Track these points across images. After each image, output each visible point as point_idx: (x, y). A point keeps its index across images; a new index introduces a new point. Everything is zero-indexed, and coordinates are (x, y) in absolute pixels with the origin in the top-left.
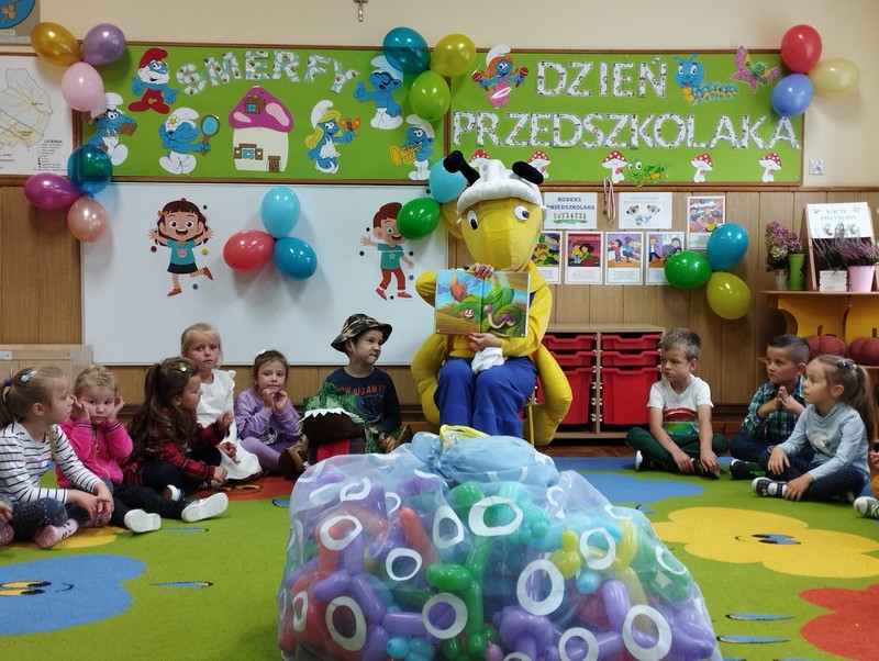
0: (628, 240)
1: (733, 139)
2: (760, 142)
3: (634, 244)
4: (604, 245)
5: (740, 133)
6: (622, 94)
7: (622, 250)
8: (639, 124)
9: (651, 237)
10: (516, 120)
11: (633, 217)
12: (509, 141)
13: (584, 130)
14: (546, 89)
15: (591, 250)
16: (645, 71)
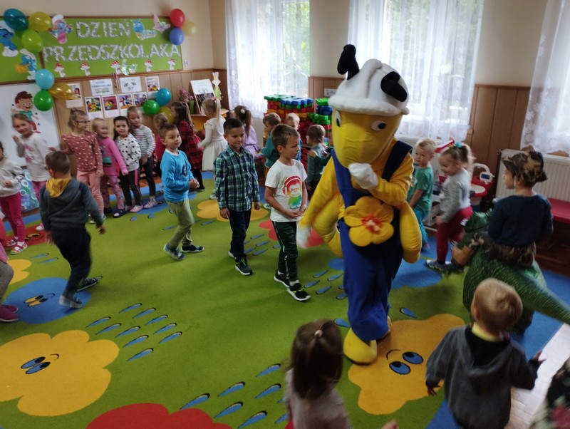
0: (127, 97)
1: (158, 53)
2: (167, 54)
3: (129, 99)
4: (118, 100)
5: (160, 51)
6: (113, 36)
7: (125, 101)
8: (123, 49)
9: (135, 95)
10: (71, 49)
11: (126, 88)
12: (70, 59)
13: (102, 53)
14: (82, 34)
15: (113, 103)
16: (121, 26)
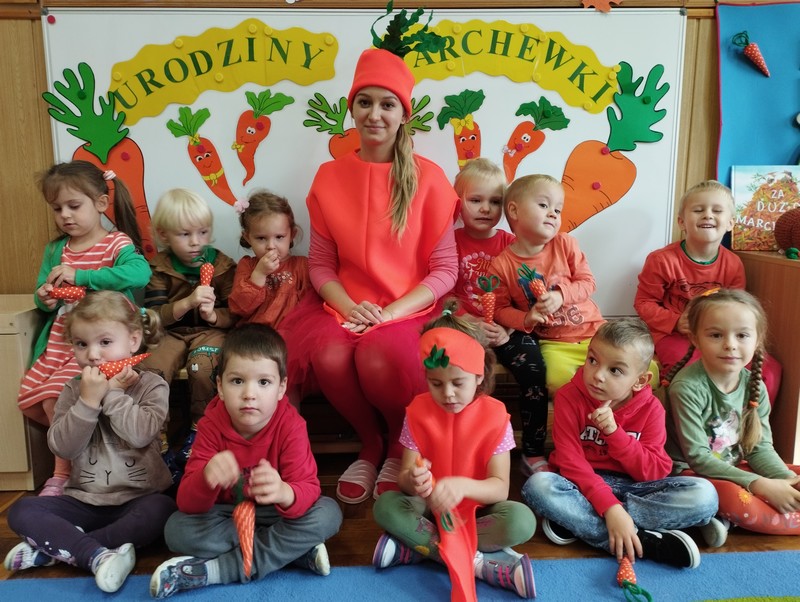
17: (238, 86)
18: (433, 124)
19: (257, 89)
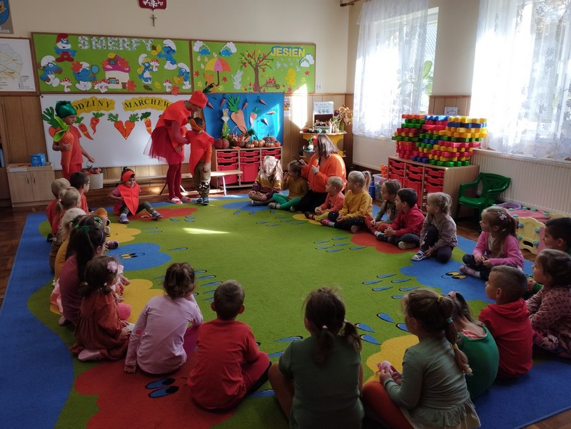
17: (90, 111)
18: (139, 119)
19: (96, 112)
